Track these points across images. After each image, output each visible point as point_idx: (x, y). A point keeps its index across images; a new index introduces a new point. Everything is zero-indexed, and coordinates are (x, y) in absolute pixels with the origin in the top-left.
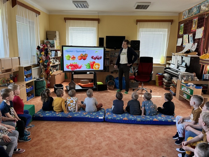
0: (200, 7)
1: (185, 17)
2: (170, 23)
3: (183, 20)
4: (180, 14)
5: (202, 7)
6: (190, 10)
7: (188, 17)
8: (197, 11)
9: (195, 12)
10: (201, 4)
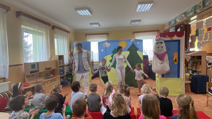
0: (175, 20)
1: (167, 27)
3: (166, 29)
4: (164, 26)
5: (177, 20)
6: (170, 23)
7: (169, 27)
8: (174, 22)
9: (173, 23)
10: (176, 18)
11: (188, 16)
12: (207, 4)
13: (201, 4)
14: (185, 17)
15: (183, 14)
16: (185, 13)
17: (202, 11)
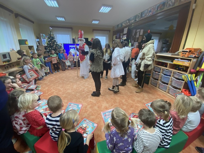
0: (122, 24)
2: (109, 32)
3: (115, 30)
4: (113, 27)
6: (118, 26)
7: (117, 29)
9: (120, 26)
10: (123, 22)
11: (131, 22)
12: (143, 15)
13: (140, 15)
14: (129, 23)
15: (127, 20)
16: (129, 20)
17: (139, 20)
